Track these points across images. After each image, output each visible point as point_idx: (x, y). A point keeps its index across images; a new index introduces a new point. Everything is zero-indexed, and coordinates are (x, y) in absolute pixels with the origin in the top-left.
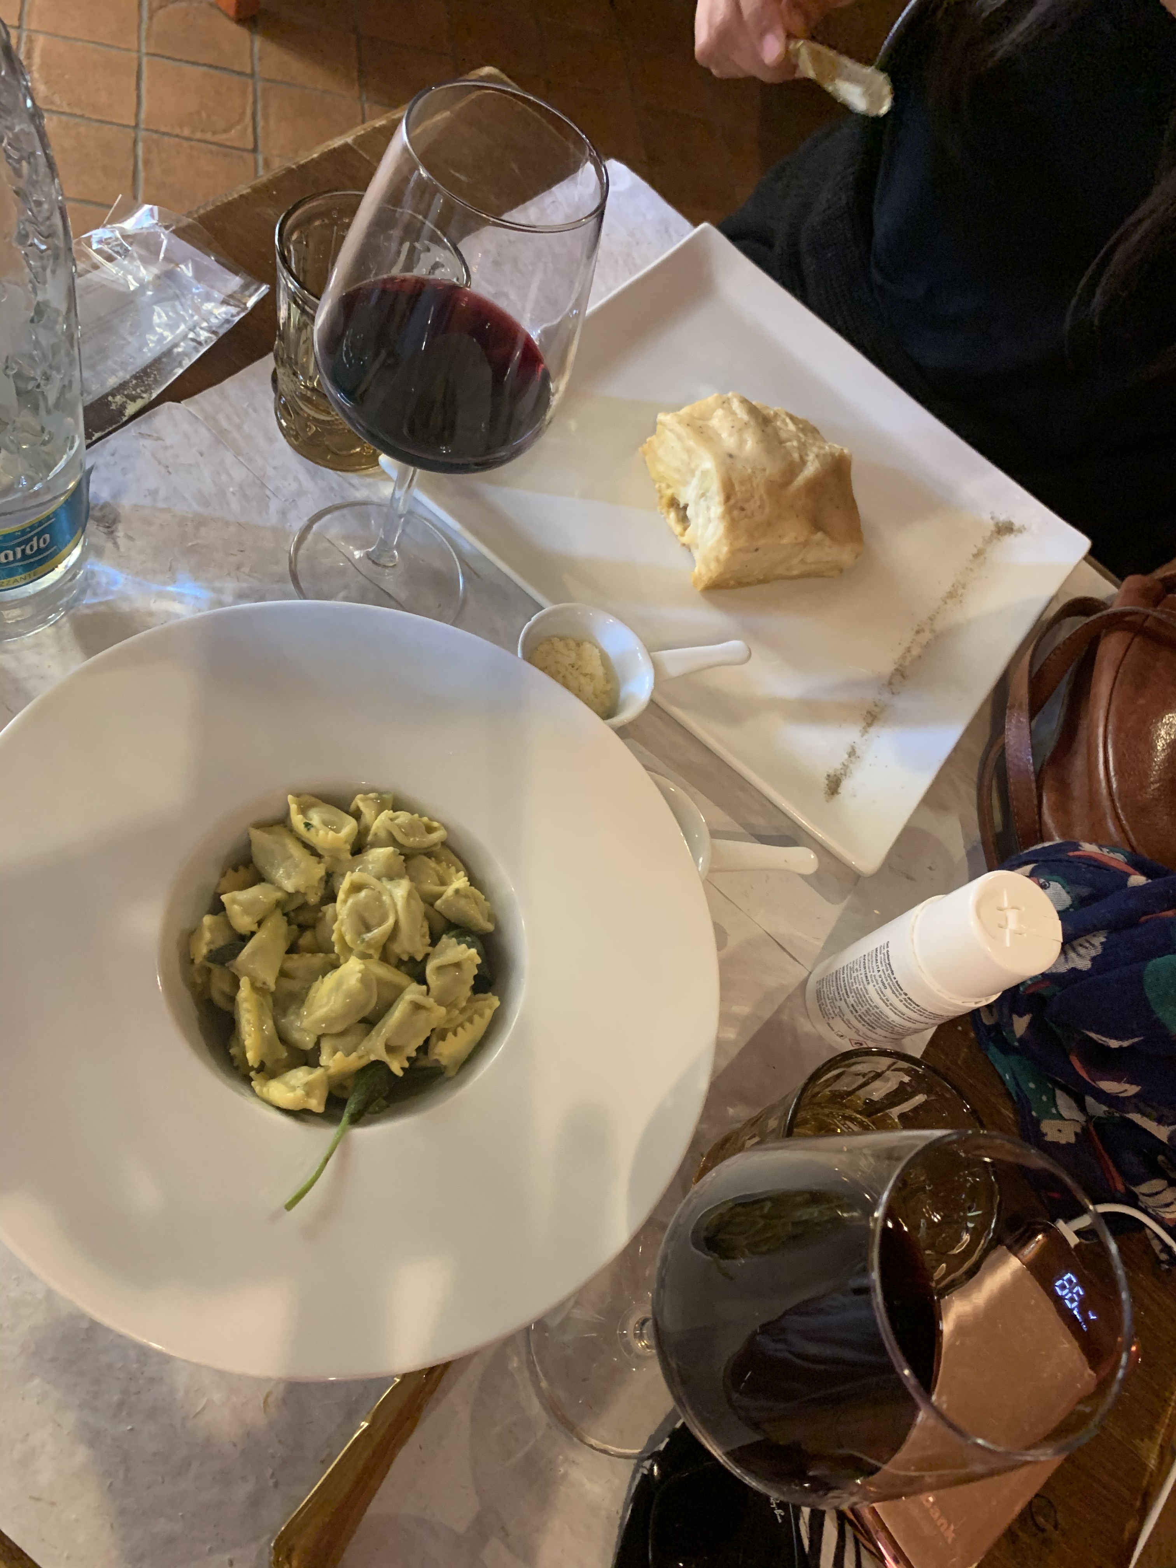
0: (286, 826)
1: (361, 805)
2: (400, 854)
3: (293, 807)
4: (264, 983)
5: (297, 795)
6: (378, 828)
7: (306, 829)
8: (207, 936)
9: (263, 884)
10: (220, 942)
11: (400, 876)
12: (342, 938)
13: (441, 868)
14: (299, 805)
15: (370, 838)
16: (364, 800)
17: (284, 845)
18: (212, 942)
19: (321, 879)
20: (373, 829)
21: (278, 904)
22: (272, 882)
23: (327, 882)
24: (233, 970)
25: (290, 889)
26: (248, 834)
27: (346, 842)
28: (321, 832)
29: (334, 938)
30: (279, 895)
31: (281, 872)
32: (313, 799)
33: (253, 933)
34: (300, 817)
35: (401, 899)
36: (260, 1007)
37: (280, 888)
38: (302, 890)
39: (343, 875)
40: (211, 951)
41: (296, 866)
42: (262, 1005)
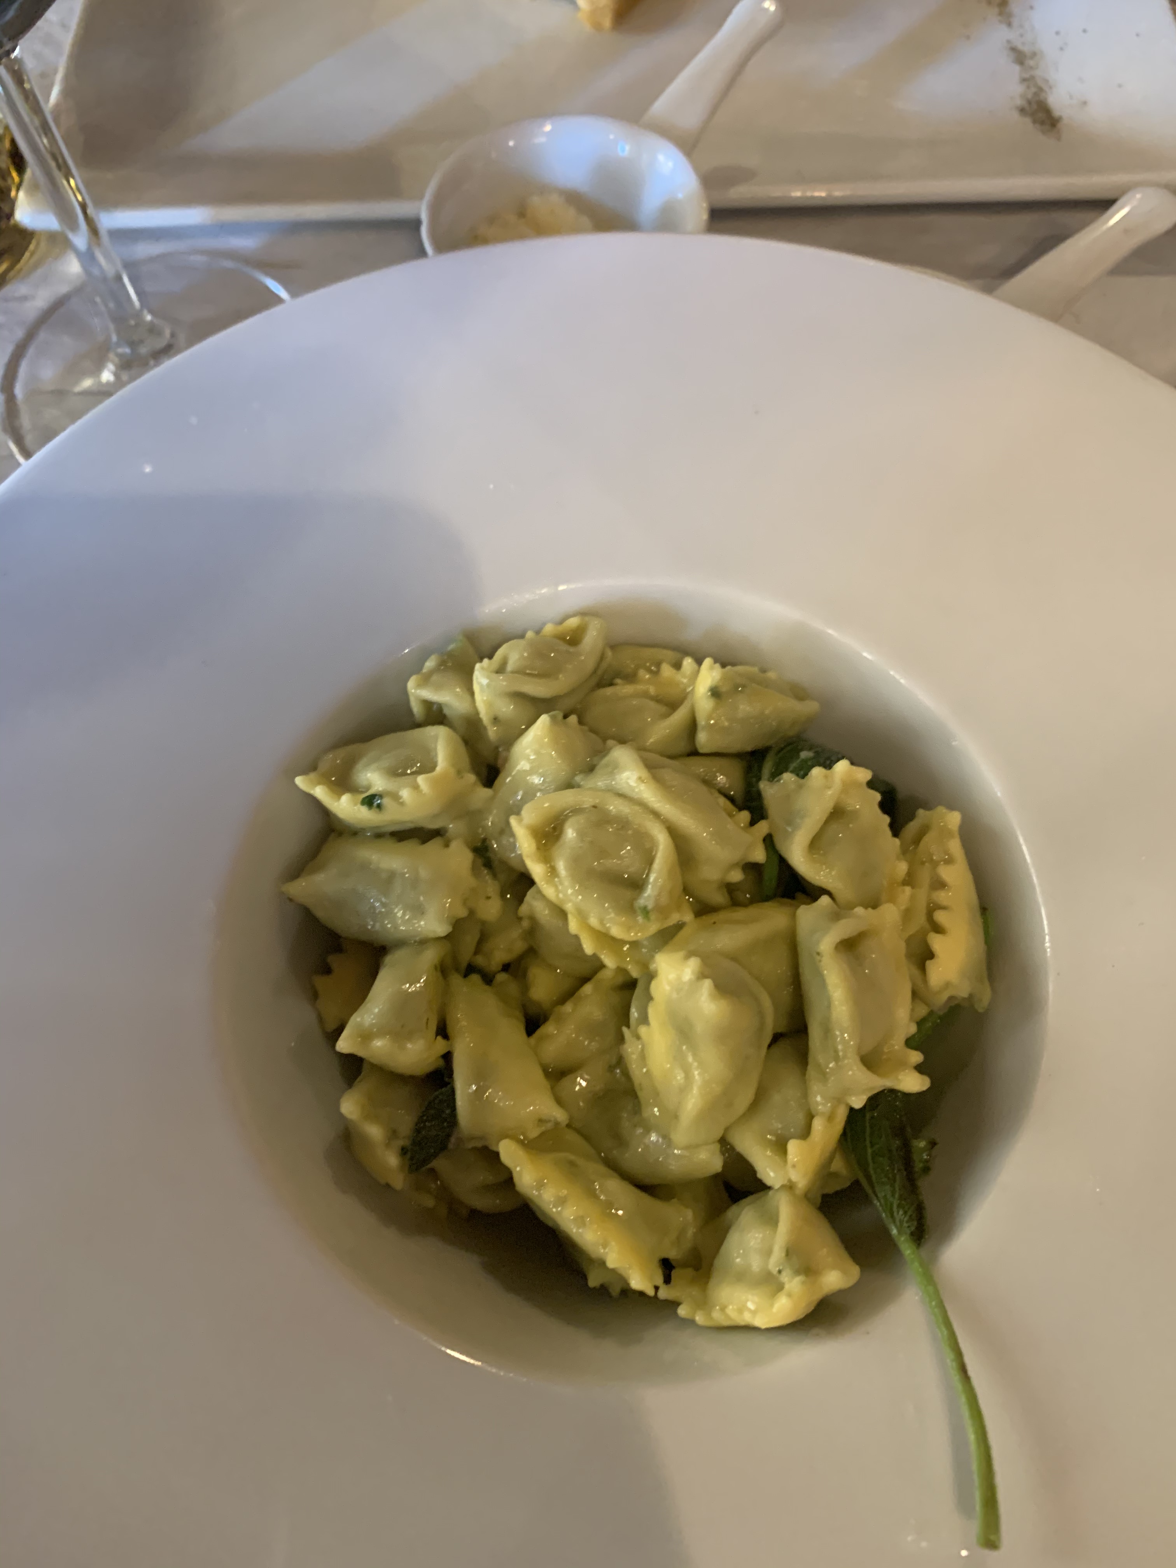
0: (340, 834)
1: (427, 694)
2: (565, 717)
3: (320, 792)
4: (541, 1121)
5: (310, 768)
6: (489, 705)
7: (374, 810)
8: (374, 1132)
9: (388, 959)
10: (406, 1122)
11: (601, 752)
12: (604, 938)
13: (645, 683)
14: (325, 779)
15: (492, 732)
16: (425, 681)
17: (365, 867)
18: (393, 1134)
19: (474, 869)
20: (484, 715)
21: (443, 970)
22: (401, 943)
23: (488, 864)
24: (471, 1145)
25: (441, 929)
26: (291, 900)
27: (459, 773)
28: (405, 794)
29: (588, 947)
30: (430, 956)
31: (400, 914)
32: (342, 752)
33: (447, 1057)
34: (345, 798)
35: (642, 787)
36: (572, 1171)
37: (423, 942)
38: (462, 913)
39: (506, 830)
40: (404, 1151)
41: (415, 882)
42: (572, 1164)
